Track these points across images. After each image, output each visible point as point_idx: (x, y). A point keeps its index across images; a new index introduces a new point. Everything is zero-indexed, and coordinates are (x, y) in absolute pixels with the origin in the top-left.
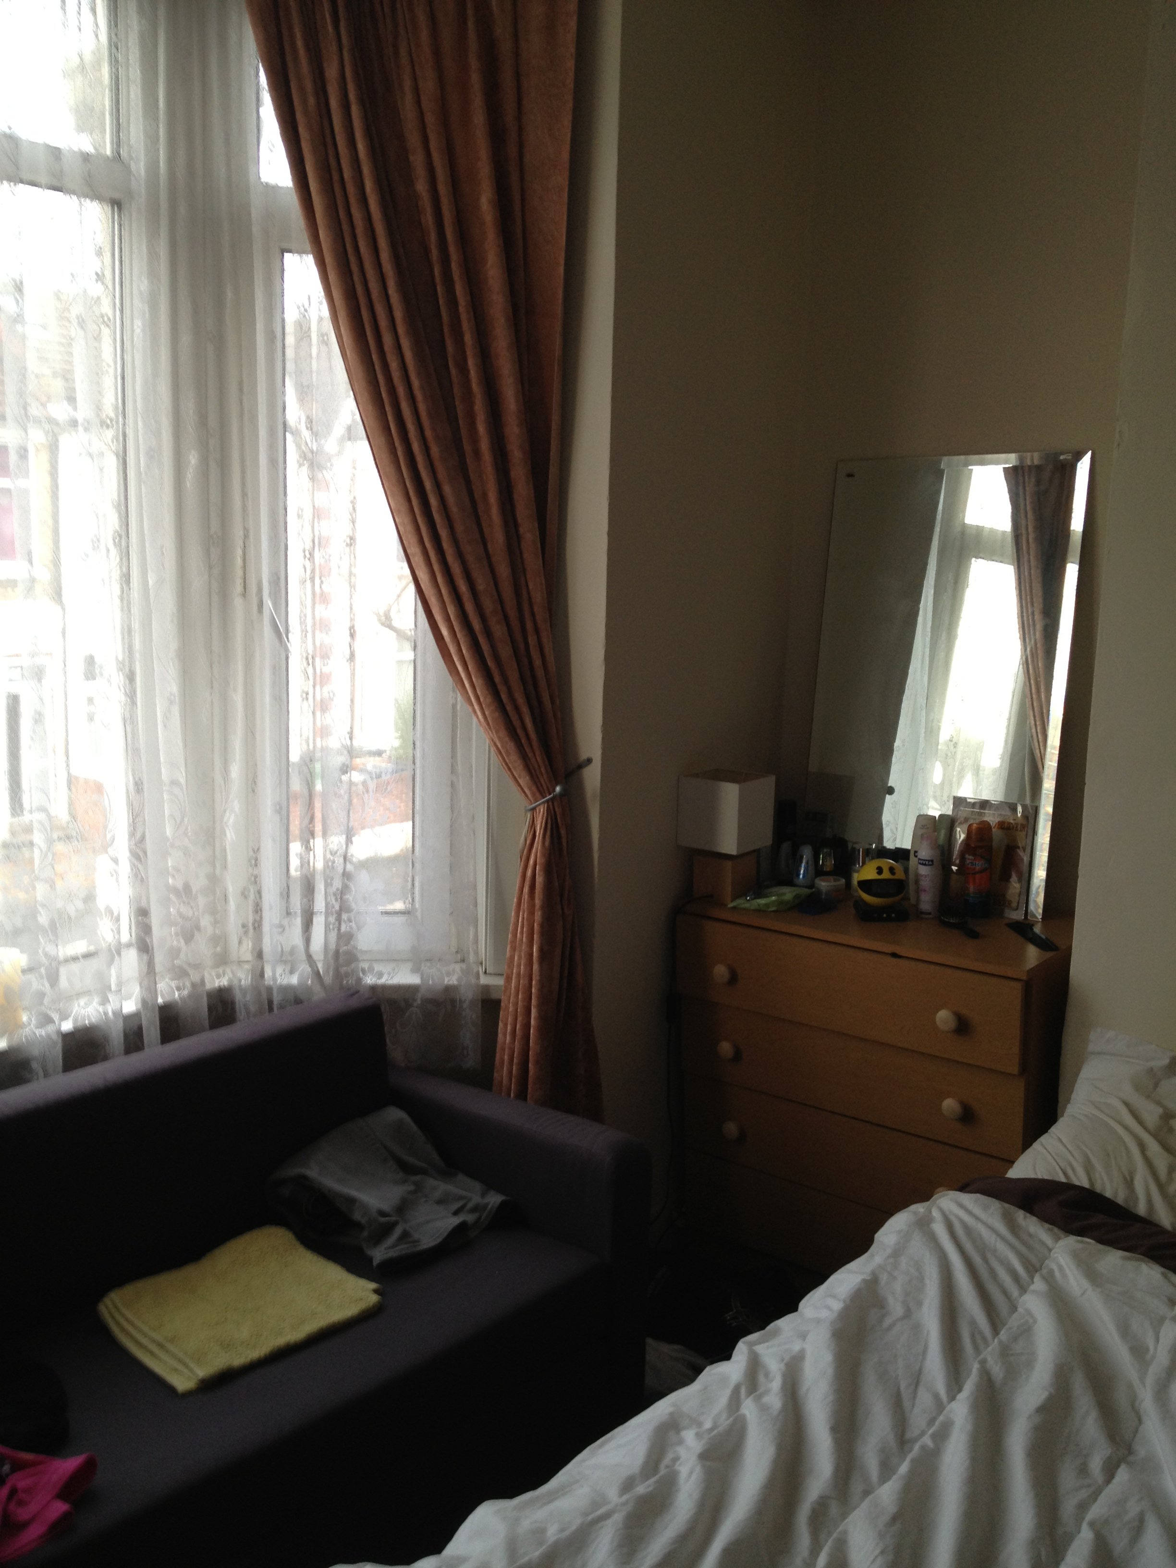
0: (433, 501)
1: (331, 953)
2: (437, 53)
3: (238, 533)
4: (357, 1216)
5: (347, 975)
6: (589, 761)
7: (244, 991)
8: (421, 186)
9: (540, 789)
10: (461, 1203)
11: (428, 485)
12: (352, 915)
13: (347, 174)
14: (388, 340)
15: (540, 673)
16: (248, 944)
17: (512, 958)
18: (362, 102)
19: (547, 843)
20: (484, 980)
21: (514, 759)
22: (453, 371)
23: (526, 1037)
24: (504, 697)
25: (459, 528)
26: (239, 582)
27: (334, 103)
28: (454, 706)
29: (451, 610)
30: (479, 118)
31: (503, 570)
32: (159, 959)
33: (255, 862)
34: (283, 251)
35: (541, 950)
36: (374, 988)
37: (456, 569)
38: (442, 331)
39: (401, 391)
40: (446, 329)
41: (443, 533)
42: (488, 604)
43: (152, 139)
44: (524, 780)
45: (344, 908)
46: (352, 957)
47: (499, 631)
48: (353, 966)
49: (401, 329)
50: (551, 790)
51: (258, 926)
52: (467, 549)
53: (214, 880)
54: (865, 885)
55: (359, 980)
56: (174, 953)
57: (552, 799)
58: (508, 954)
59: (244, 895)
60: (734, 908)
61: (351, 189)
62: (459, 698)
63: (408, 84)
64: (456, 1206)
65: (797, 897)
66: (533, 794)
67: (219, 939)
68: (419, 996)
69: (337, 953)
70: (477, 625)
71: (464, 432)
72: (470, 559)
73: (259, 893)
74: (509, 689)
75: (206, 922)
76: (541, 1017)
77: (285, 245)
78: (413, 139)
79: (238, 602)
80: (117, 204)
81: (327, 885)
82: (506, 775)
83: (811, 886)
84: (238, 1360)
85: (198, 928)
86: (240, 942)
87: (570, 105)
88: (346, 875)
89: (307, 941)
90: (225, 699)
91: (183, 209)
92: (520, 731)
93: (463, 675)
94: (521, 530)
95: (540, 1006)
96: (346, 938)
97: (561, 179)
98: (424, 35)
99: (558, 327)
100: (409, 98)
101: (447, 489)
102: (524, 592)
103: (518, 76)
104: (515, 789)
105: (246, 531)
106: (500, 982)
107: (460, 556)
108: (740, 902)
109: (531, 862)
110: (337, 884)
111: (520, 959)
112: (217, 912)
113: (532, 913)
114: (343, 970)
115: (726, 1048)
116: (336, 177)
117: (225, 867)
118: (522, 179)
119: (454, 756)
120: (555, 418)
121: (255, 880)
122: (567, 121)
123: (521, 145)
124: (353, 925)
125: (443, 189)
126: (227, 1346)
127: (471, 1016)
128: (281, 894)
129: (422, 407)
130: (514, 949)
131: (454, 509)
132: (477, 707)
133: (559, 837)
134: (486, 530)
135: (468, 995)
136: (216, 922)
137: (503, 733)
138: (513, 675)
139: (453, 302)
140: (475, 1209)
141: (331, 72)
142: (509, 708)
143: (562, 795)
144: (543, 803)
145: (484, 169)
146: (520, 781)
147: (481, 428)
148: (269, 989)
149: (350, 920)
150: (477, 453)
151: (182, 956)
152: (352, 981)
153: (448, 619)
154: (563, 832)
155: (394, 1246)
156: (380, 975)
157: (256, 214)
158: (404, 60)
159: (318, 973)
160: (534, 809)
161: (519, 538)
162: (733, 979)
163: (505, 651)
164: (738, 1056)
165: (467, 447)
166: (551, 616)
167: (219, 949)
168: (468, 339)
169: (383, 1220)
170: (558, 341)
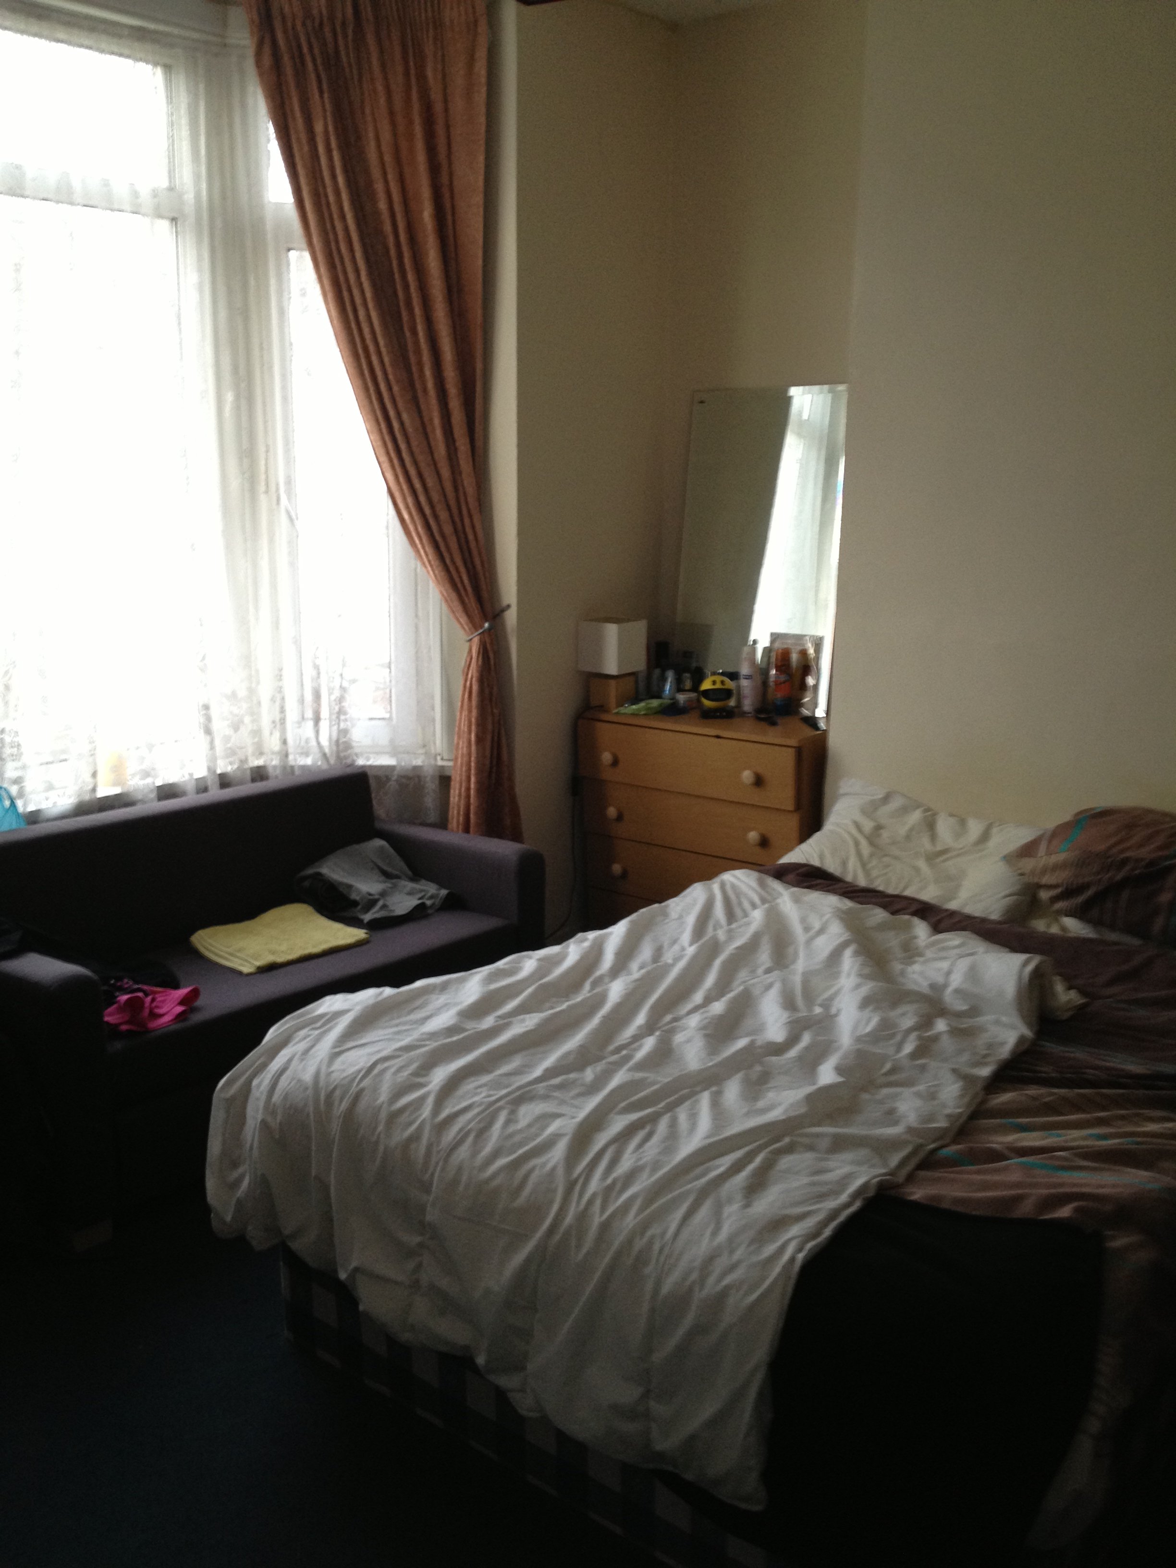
0: (396, 425)
1: (333, 743)
2: (392, 113)
3: (261, 449)
4: (354, 896)
5: (346, 758)
6: (509, 606)
7: (275, 767)
8: (382, 205)
9: (475, 626)
10: (423, 894)
11: (392, 413)
12: (348, 716)
13: (332, 198)
14: (361, 313)
15: (473, 544)
16: (277, 735)
17: (458, 744)
18: (340, 148)
19: (480, 663)
20: (440, 763)
21: (456, 604)
22: (408, 334)
23: (468, 796)
24: (448, 561)
25: (414, 443)
26: (263, 484)
27: (321, 149)
28: (415, 570)
29: (410, 500)
30: (421, 157)
31: (446, 473)
32: (218, 743)
33: (279, 677)
34: (289, 250)
35: (477, 736)
36: (363, 767)
37: (412, 472)
38: (398, 306)
39: (372, 348)
40: (402, 304)
41: (403, 446)
42: (436, 496)
43: (197, 177)
44: (464, 619)
45: (341, 712)
46: (348, 746)
47: (443, 515)
48: (349, 752)
49: (371, 305)
50: (482, 626)
51: (283, 721)
52: (420, 458)
53: (251, 691)
54: (706, 694)
55: (354, 761)
56: (227, 739)
57: (483, 633)
58: (455, 741)
59: (273, 700)
60: (617, 713)
61: (334, 208)
62: (419, 564)
63: (371, 135)
64: (420, 895)
65: (661, 705)
66: (470, 629)
67: (257, 732)
68: (396, 773)
69: (337, 741)
70: (427, 511)
71: (416, 376)
72: (422, 465)
73: (283, 699)
74: (451, 554)
75: (247, 719)
76: (479, 782)
77: (291, 246)
78: (376, 173)
79: (262, 498)
80: (174, 220)
81: (330, 694)
82: (451, 616)
83: (673, 698)
84: (281, 959)
85: (242, 722)
86: (271, 734)
87: (483, 148)
88: (343, 689)
89: (317, 732)
90: (255, 565)
91: (219, 223)
92: (459, 585)
93: (419, 546)
94: (458, 444)
95: (477, 774)
96: (344, 732)
97: (478, 199)
98: (382, 101)
99: (480, 302)
100: (372, 144)
101: (405, 416)
102: (461, 488)
103: (448, 127)
104: (458, 626)
105: (267, 446)
106: (451, 764)
107: (415, 463)
108: (622, 710)
109: (470, 676)
110: (337, 694)
111: (463, 744)
112: (255, 715)
113: (470, 711)
114: (342, 755)
115: (612, 812)
116: (323, 202)
117: (258, 683)
118: (452, 197)
119: (416, 605)
120: (479, 366)
121: (280, 690)
122: (481, 158)
123: (451, 174)
124: (349, 723)
125: (398, 208)
126: (273, 953)
127: (431, 786)
128: (298, 700)
129: (386, 360)
130: (459, 737)
131: (410, 430)
132: (429, 569)
133: (488, 658)
134: (433, 443)
135: (429, 772)
136: (253, 721)
137: (448, 586)
138: (454, 545)
139: (406, 287)
140: (431, 897)
141: (319, 128)
142: (452, 569)
143: (490, 629)
144: (478, 635)
145: (426, 193)
146: (461, 620)
147: (428, 373)
148: (292, 767)
149: (346, 720)
150: (425, 390)
151: (233, 740)
152: (349, 761)
153: (407, 507)
154: (491, 655)
155: (377, 912)
156: (368, 759)
157: (269, 226)
158: (369, 118)
159: (325, 755)
160: (471, 640)
161: (456, 449)
162: (615, 762)
163: (448, 529)
164: (620, 818)
165: (418, 386)
166: (480, 505)
167: (256, 740)
168: (418, 311)
169: (371, 897)
170: (479, 312)
